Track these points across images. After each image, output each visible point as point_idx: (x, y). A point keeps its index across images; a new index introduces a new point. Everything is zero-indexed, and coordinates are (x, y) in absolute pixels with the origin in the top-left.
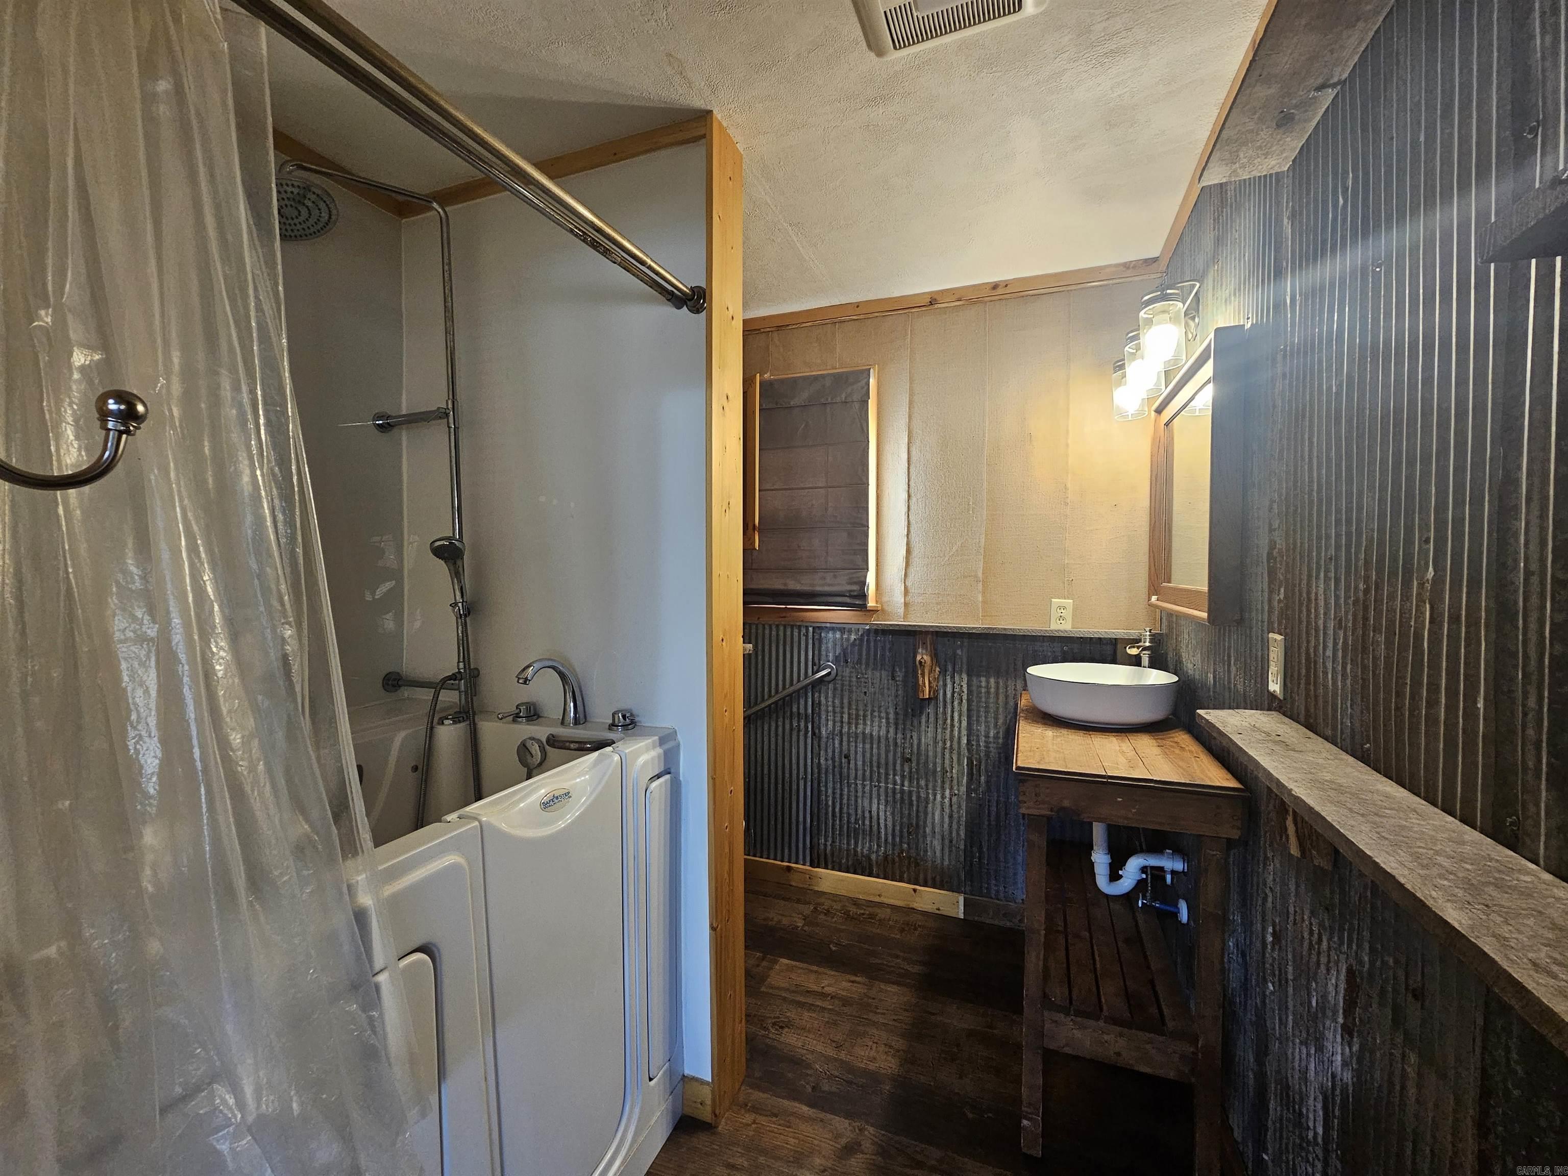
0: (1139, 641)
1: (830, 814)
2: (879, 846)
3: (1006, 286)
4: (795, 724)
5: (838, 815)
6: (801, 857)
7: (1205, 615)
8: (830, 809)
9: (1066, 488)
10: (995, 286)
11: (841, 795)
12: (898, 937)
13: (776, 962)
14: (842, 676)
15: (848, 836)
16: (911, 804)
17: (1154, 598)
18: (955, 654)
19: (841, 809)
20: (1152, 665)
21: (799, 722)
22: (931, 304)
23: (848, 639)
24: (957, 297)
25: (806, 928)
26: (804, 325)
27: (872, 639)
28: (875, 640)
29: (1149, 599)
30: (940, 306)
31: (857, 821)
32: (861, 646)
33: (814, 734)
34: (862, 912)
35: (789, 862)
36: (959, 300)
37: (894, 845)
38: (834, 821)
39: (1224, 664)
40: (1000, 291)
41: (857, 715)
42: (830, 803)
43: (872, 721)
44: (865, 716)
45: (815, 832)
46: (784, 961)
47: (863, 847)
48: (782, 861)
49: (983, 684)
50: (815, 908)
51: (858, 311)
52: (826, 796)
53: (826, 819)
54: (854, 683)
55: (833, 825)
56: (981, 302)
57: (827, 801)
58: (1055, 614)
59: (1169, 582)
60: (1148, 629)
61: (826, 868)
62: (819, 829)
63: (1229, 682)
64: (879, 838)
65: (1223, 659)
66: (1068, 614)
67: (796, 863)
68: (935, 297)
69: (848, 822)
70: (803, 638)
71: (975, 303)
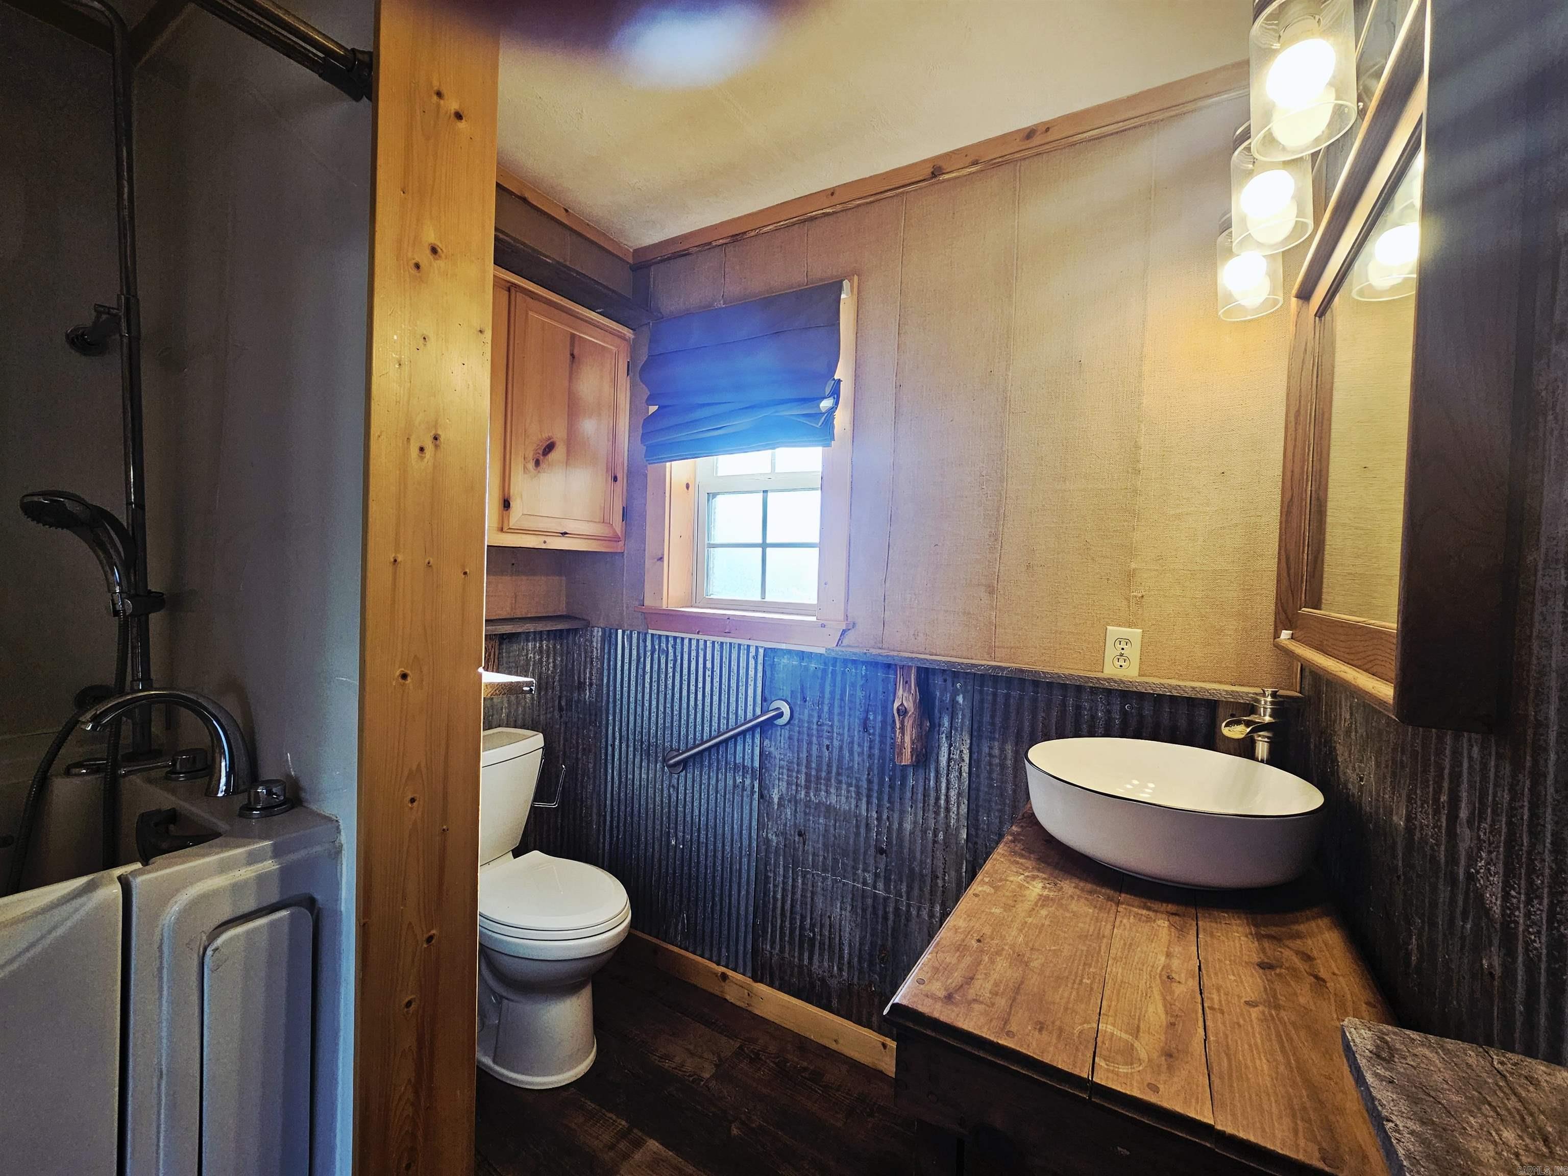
0: (1252, 709)
1: (779, 911)
2: (840, 970)
3: (1047, 130)
4: (739, 780)
5: (788, 915)
6: (741, 962)
7: (1385, 691)
8: (779, 904)
9: (1137, 447)
10: (1030, 133)
11: (794, 887)
12: (839, 1124)
13: (638, 1144)
14: (800, 720)
15: (801, 947)
16: (885, 918)
17: (1285, 634)
18: (954, 702)
19: (792, 906)
20: (1276, 759)
21: (744, 776)
22: (934, 175)
23: (806, 668)
24: (969, 160)
25: (713, 1084)
26: (765, 229)
27: (839, 668)
28: (843, 673)
29: (1277, 635)
30: (946, 176)
31: (813, 926)
32: (823, 678)
33: (761, 796)
34: (805, 1064)
35: (727, 966)
36: (975, 163)
37: (861, 971)
38: (783, 921)
39: (1437, 812)
40: (1037, 140)
41: (818, 778)
42: (779, 896)
43: (838, 789)
44: (828, 779)
45: (758, 932)
46: (653, 1145)
47: (819, 965)
48: (718, 964)
49: (996, 752)
50: (741, 1048)
51: (835, 200)
52: (775, 886)
53: (774, 917)
54: (815, 732)
55: (782, 928)
56: (1007, 162)
57: (775, 892)
58: (1111, 652)
59: (1317, 606)
60: (1269, 691)
61: (771, 985)
62: (765, 931)
63: (1453, 859)
64: (841, 957)
65: (1436, 800)
66: (1133, 652)
67: (735, 970)
68: (940, 163)
69: (802, 927)
70: (752, 662)
71: (1000, 165)
